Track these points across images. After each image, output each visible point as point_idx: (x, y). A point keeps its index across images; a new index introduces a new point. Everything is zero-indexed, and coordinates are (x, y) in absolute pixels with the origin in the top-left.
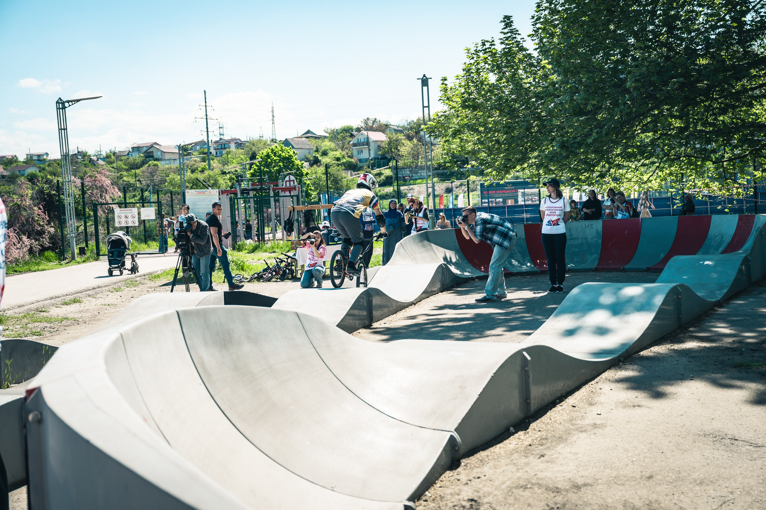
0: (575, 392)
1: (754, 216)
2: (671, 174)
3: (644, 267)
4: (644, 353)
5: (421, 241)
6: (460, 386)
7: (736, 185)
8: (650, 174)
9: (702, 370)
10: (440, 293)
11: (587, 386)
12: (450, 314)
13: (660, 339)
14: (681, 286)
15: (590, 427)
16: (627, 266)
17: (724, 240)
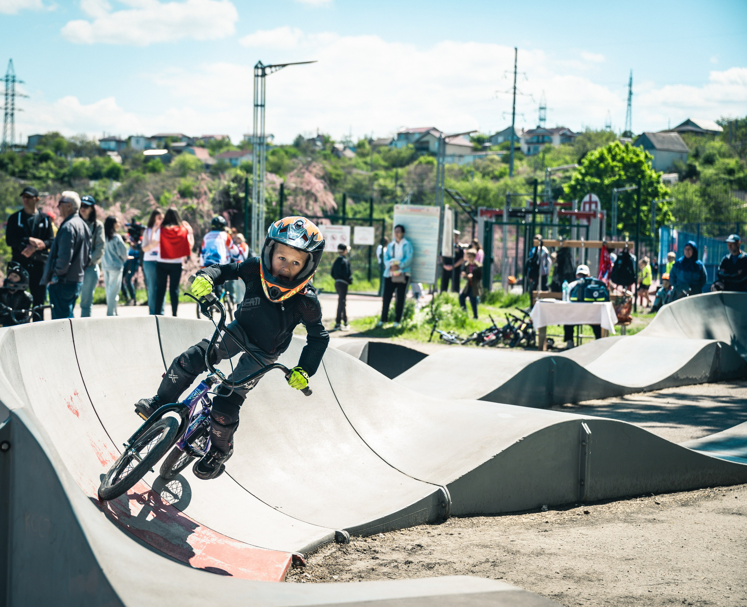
10: (706, 385)
15: (644, 520)
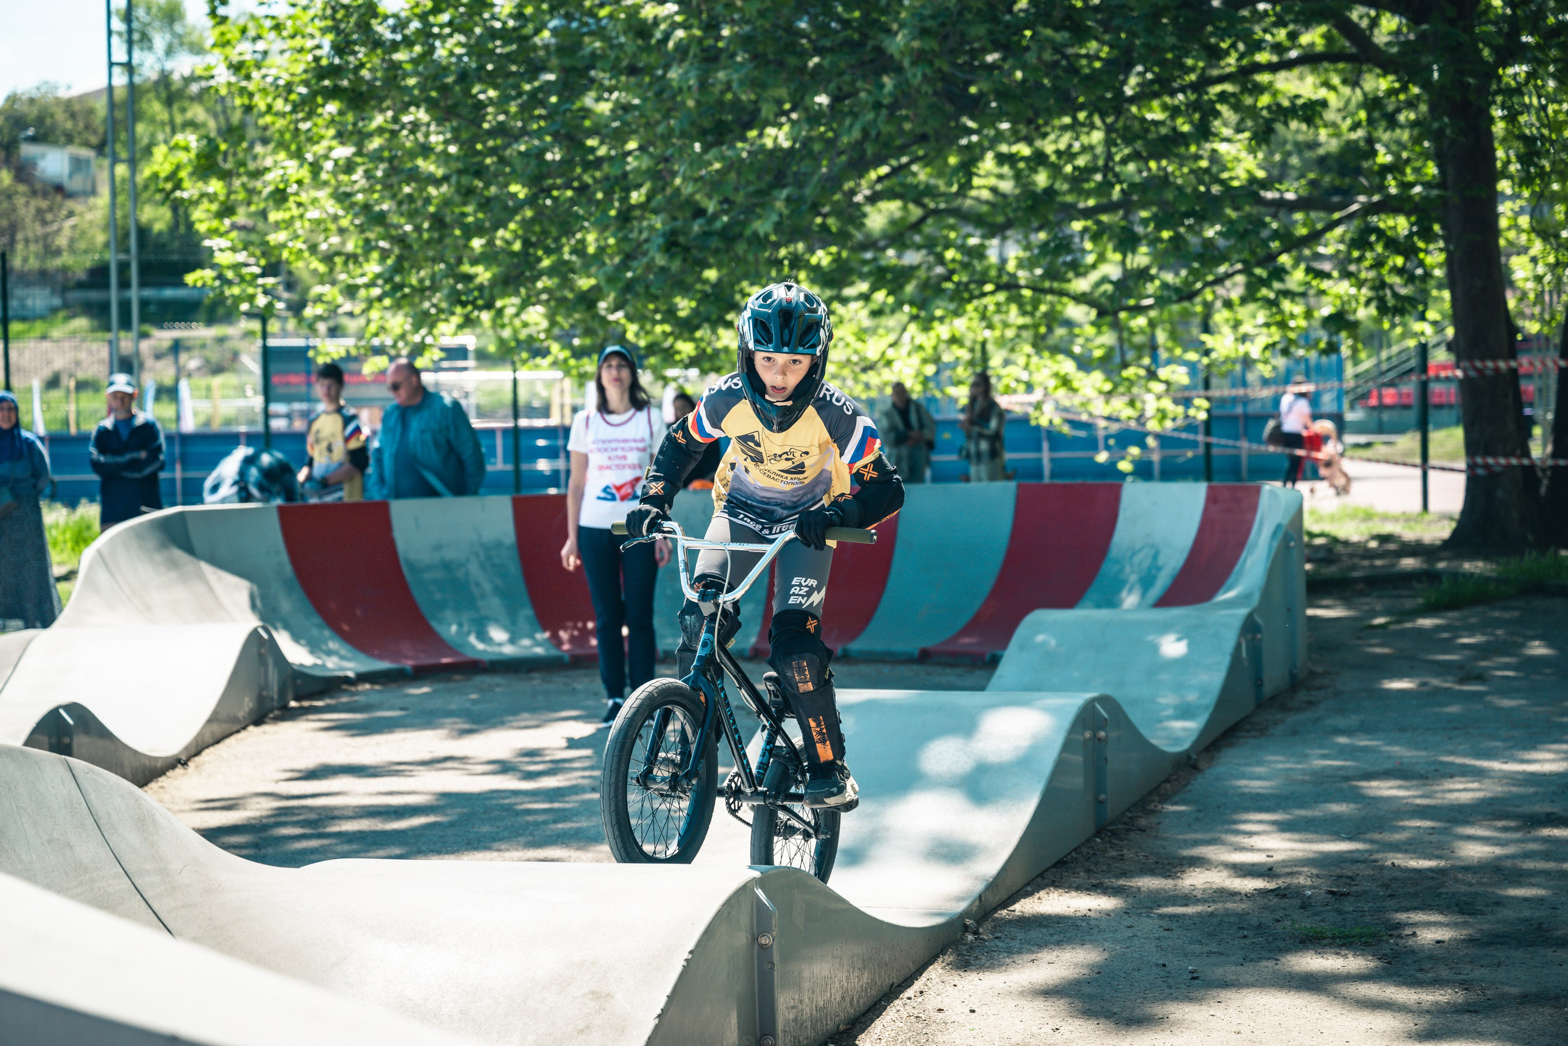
0: (872, 1021)
1: (1258, 490)
2: (954, 340)
3: (913, 646)
4: (1026, 906)
5: (163, 546)
6: (593, 993)
7: (1158, 387)
8: (892, 338)
9: (1210, 953)
10: (251, 728)
11: (897, 1002)
12: (357, 794)
13: (1054, 866)
14: (1104, 700)
16: (856, 646)
17: (1161, 561)
